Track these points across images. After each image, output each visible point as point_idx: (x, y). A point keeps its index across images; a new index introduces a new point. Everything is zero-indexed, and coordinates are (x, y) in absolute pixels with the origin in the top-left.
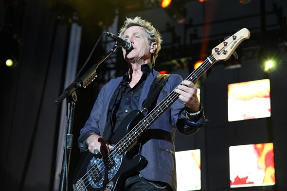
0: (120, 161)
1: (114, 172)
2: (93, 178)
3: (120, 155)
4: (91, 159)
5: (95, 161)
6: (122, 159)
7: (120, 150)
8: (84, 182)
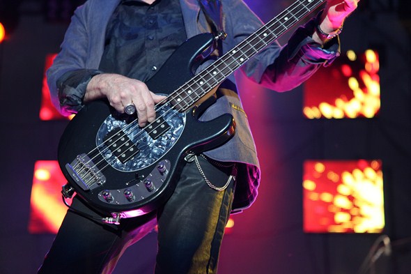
0: (182, 123)
1: (168, 144)
2: (116, 154)
3: (181, 112)
4: (106, 117)
5: (116, 123)
6: (184, 119)
7: (182, 103)
8: (95, 161)
